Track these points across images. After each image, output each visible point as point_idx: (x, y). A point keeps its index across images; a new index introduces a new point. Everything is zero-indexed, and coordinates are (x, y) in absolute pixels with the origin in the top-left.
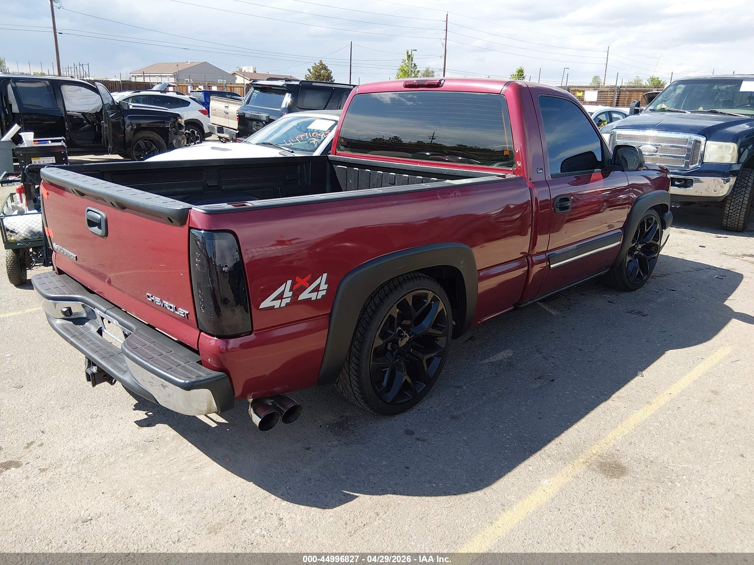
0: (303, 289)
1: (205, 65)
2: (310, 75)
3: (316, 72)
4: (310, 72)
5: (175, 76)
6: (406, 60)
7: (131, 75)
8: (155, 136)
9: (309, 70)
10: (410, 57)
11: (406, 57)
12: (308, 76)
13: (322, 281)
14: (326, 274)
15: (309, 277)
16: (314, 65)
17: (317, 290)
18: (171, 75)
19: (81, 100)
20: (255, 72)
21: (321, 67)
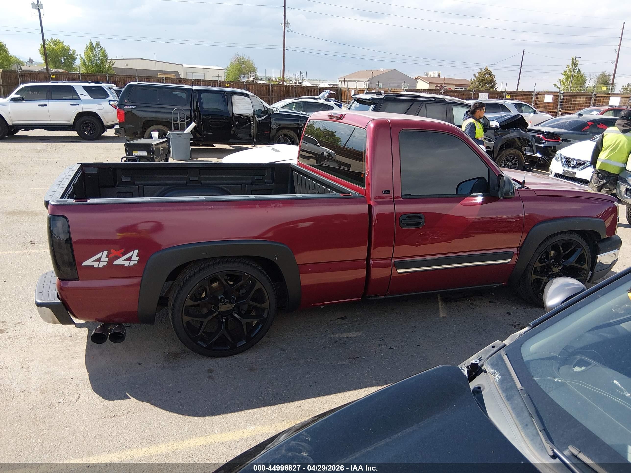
0: (118, 258)
1: (394, 72)
2: (475, 79)
3: (481, 77)
4: (475, 77)
5: (370, 81)
6: (571, 66)
7: (339, 80)
8: (292, 133)
9: (475, 75)
10: (575, 63)
11: (570, 63)
12: (473, 80)
13: (134, 254)
14: (138, 250)
15: (123, 250)
16: (480, 71)
17: (129, 259)
18: (367, 80)
19: (245, 106)
20: (439, 76)
21: (486, 73)
